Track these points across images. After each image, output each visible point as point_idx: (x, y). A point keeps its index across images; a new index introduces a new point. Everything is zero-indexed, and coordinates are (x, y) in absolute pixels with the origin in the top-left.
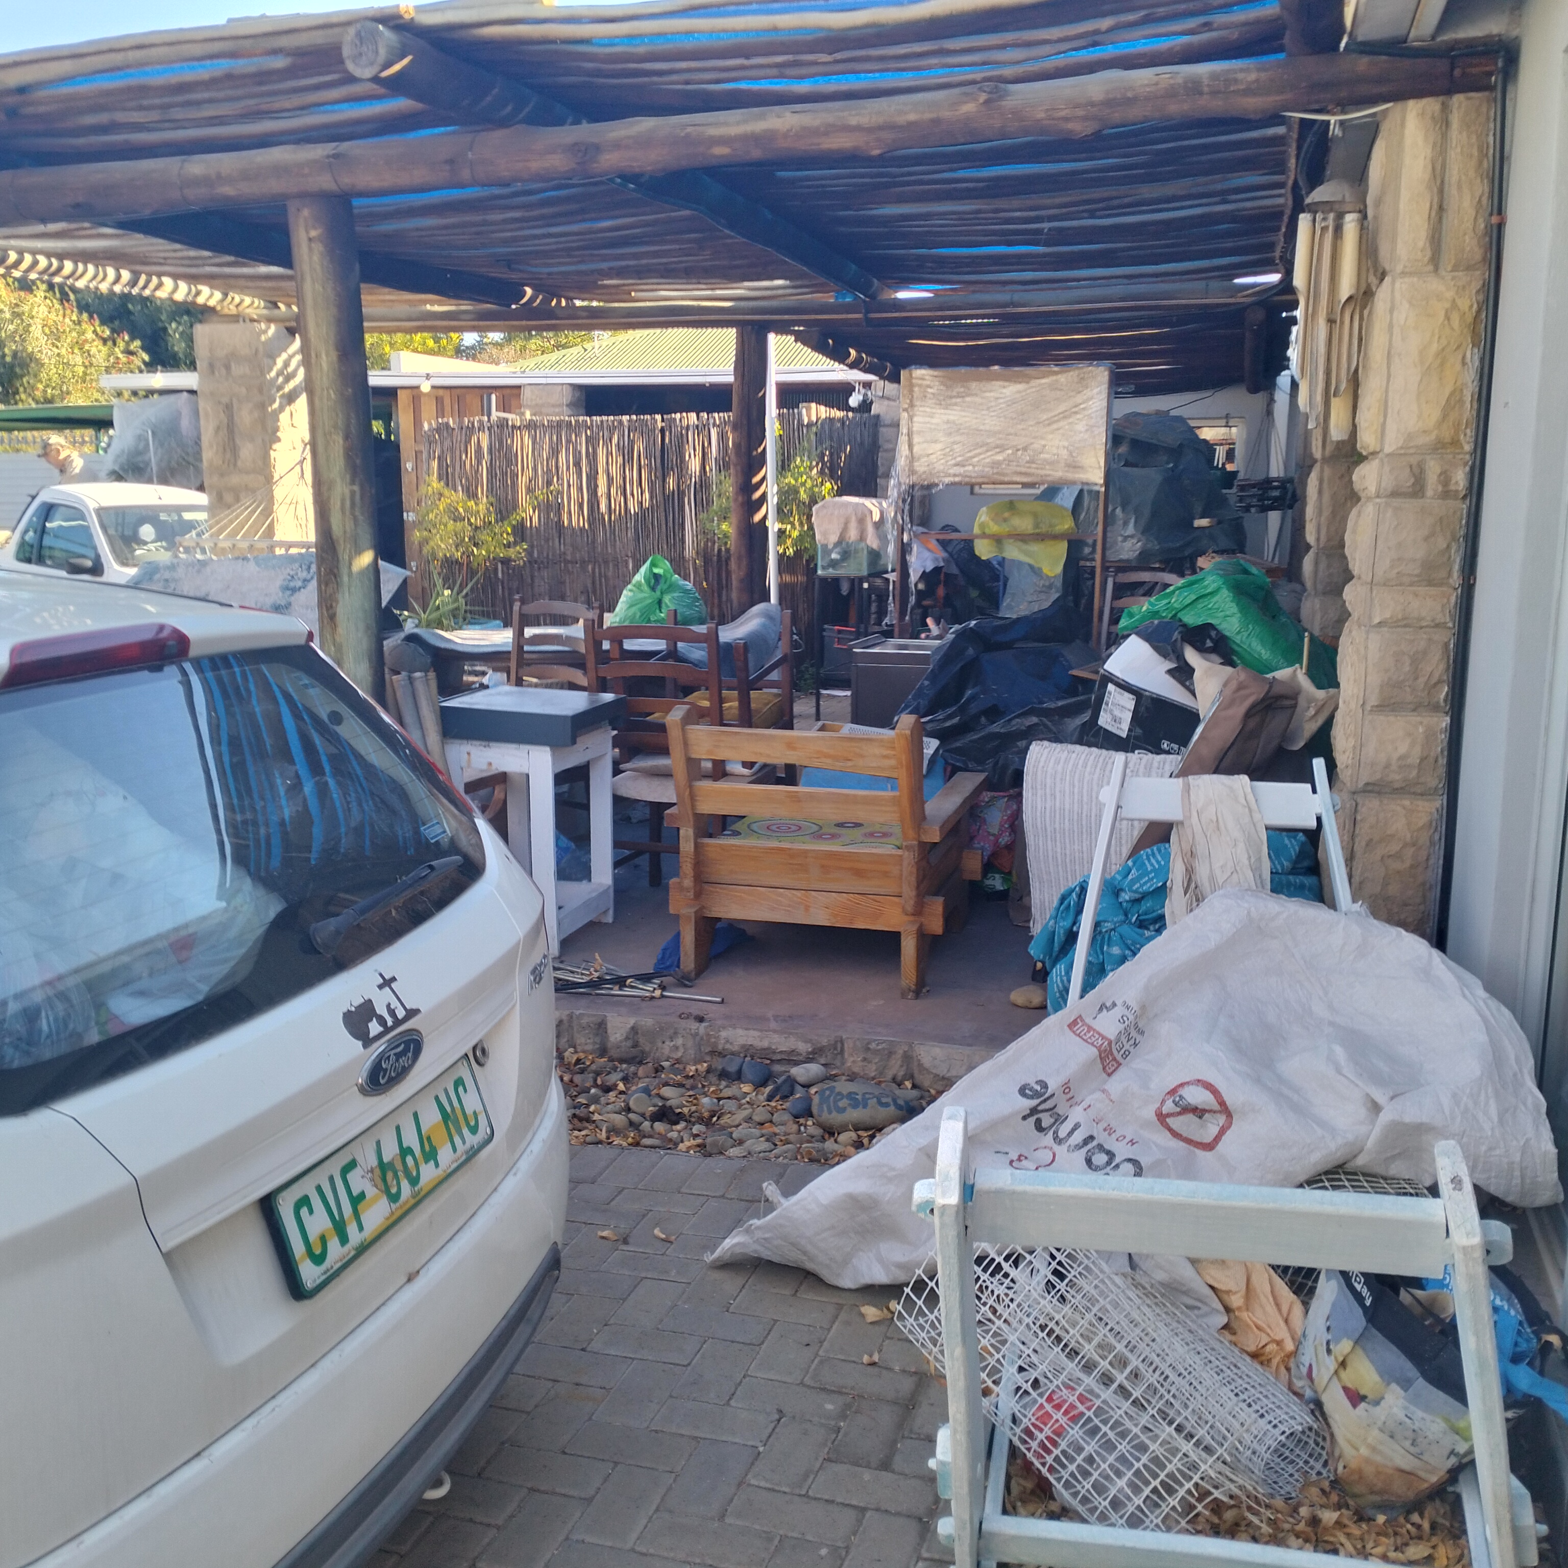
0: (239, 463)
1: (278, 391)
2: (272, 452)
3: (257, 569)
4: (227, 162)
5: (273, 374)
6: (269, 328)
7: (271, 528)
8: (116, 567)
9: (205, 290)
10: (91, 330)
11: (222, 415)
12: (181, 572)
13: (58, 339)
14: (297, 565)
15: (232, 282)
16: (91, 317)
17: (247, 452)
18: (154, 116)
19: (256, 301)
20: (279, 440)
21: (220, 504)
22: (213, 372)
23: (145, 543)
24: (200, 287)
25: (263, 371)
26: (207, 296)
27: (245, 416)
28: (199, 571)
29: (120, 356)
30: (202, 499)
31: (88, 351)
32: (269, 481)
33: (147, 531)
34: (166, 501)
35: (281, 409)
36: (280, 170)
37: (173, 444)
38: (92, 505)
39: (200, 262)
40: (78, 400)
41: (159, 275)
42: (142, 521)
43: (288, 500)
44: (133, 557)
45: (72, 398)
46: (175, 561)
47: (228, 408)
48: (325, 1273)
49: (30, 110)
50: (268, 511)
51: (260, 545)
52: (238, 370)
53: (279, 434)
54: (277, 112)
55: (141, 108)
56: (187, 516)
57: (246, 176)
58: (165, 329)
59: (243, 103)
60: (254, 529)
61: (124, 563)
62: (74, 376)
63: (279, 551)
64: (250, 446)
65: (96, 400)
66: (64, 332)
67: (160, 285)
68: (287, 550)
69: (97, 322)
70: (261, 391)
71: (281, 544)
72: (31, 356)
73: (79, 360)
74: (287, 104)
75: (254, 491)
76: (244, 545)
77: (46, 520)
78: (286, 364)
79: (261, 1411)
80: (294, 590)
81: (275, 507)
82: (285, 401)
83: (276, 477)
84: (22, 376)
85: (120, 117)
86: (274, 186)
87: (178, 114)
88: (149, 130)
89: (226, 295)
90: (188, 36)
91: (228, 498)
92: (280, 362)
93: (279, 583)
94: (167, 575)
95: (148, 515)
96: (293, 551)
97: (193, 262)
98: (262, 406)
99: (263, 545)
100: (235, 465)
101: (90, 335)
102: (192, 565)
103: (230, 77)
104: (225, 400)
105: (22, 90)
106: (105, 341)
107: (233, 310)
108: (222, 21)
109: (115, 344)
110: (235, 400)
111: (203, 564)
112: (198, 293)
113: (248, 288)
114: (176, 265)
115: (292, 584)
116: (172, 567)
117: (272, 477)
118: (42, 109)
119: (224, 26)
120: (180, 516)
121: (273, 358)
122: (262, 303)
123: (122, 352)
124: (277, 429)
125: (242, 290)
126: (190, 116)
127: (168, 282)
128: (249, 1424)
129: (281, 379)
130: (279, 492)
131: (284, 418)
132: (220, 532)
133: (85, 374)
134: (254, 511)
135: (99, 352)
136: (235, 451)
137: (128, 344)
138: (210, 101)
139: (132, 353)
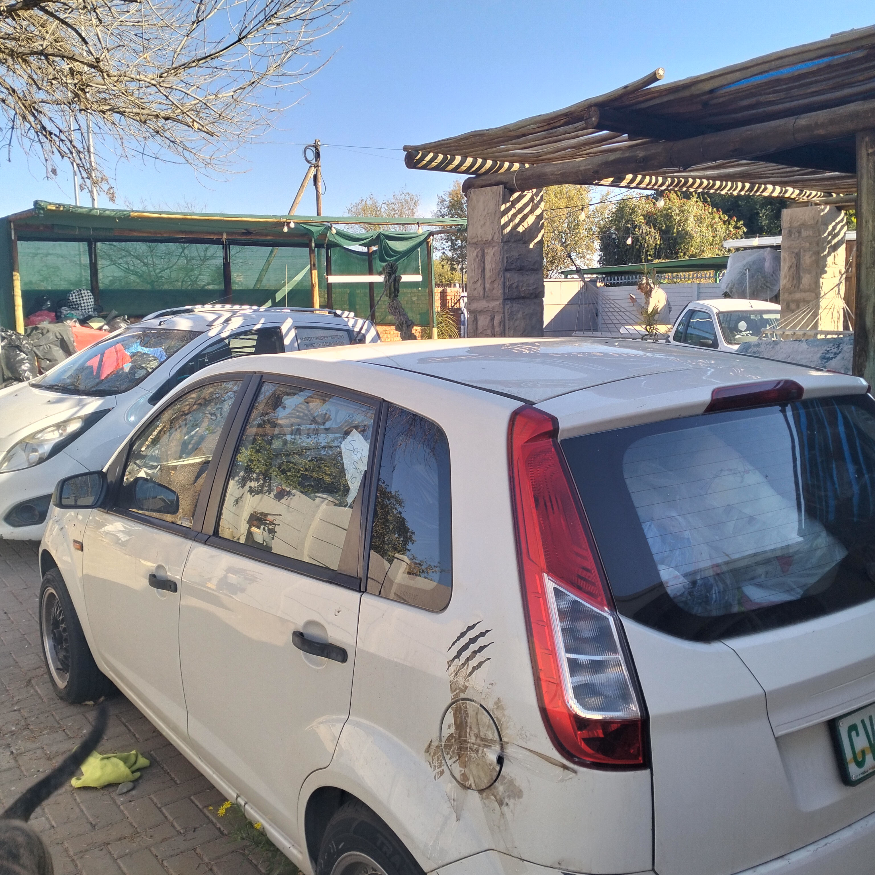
0: (801, 286)
1: (828, 244)
2: (821, 280)
3: (807, 347)
4: (822, 116)
5: (826, 235)
6: (825, 208)
7: (816, 323)
8: (725, 344)
9: (790, 190)
10: (718, 217)
11: (794, 260)
12: (763, 347)
13: (701, 223)
14: (831, 345)
15: (807, 183)
16: (718, 210)
17: (806, 280)
18: (782, 95)
19: (819, 193)
20: (826, 272)
21: (787, 309)
22: (791, 235)
23: (741, 331)
24: (787, 188)
25: (820, 233)
26: (791, 192)
27: (807, 259)
28: (773, 348)
29: (732, 230)
30: (777, 307)
31: (716, 228)
32: (818, 296)
33: (742, 325)
34: (755, 308)
35: (829, 254)
36: (853, 116)
37: (760, 277)
38: (715, 311)
39: (792, 174)
40: (708, 255)
41: (765, 184)
42: (740, 319)
43: (829, 307)
44: (735, 339)
45: (705, 254)
46: (761, 341)
47: (798, 255)
48: (863, 773)
49: (715, 101)
50: (816, 314)
51: (809, 333)
52: (804, 233)
53: (826, 269)
54: (853, 83)
55: (774, 92)
56: (765, 316)
57: (832, 122)
58: (758, 213)
59: (834, 81)
60: (807, 324)
61: (729, 343)
62: (707, 242)
63: (819, 337)
64: (808, 276)
65: (718, 254)
66: (705, 219)
67: (765, 189)
68: (826, 336)
69: (721, 213)
70: (818, 244)
71: (822, 332)
72: (687, 233)
73: (711, 233)
74: (861, 78)
75: (808, 302)
76: (801, 333)
77: (690, 318)
78: (834, 228)
79: (819, 843)
80: (829, 359)
81: (820, 311)
82: (831, 250)
83: (822, 294)
84: (681, 244)
85: (762, 99)
86: (850, 126)
87: (796, 92)
88: (777, 104)
89: (801, 191)
90: (808, 48)
91: (793, 306)
92: (830, 228)
93: (819, 355)
94: (755, 350)
95: (743, 315)
96: (829, 336)
97: (788, 174)
98: (818, 253)
99: (812, 333)
100: (798, 287)
101: (717, 219)
102: (769, 344)
103: (829, 67)
104: (796, 251)
105: (712, 91)
106: (724, 222)
107: (805, 199)
108: (828, 37)
109: (729, 224)
110: (802, 250)
111: (775, 343)
112: (786, 191)
113: (816, 186)
114: (778, 177)
115: (827, 356)
116: (758, 345)
117: (820, 294)
118: (721, 100)
119: (829, 40)
120: (762, 317)
121: (827, 225)
122: (823, 194)
123: (733, 228)
124: (825, 266)
125: (811, 188)
126: (801, 93)
127: (770, 187)
128: (812, 848)
129: (830, 237)
130: (823, 303)
131: (830, 259)
132: (787, 325)
133: (713, 240)
134: (808, 314)
135: (721, 228)
136: (799, 280)
137: (736, 222)
138: (816, 82)
139: (738, 228)
